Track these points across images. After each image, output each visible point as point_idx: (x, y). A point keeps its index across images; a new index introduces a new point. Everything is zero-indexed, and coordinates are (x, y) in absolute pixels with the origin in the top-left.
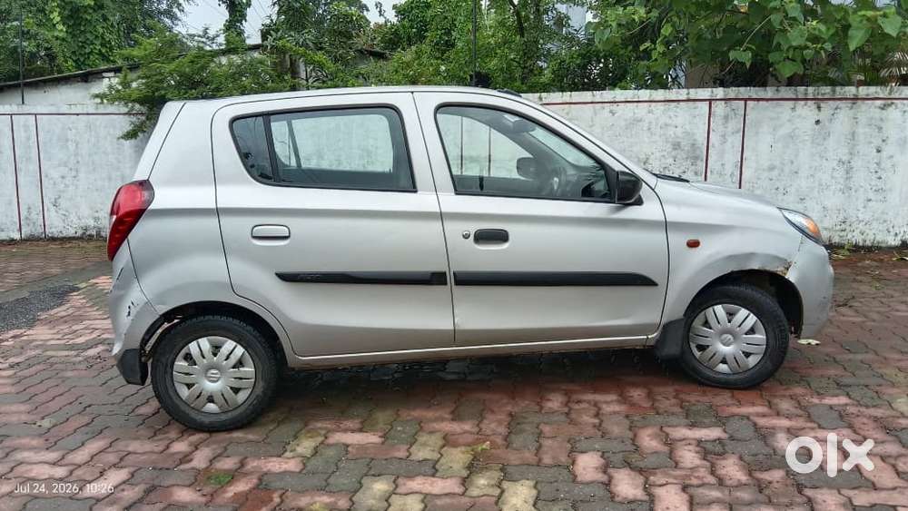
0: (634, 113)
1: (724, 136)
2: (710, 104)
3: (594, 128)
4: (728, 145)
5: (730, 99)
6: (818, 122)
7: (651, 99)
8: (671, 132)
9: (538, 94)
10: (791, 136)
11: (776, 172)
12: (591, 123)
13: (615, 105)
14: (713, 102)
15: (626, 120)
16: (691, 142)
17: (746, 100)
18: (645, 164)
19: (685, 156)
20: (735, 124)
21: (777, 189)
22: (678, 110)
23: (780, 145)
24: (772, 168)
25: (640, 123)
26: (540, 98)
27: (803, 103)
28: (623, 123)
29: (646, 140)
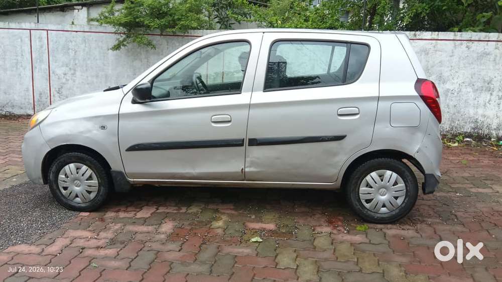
0: (485, 49)
3: (452, 58)
7: (499, 40)
12: (451, 55)
13: (471, 43)
15: (478, 53)
18: (488, 84)
25: (488, 56)
26: (415, 35)
28: (475, 55)
29: (491, 67)
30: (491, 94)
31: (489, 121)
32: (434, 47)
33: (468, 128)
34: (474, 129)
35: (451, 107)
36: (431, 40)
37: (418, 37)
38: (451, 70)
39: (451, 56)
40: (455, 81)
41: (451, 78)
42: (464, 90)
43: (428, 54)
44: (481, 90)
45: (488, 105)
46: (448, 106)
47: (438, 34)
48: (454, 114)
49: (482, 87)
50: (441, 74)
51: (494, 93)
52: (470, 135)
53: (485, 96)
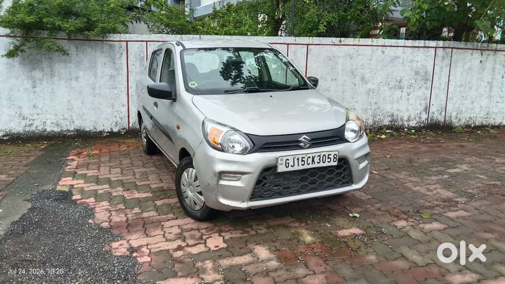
0: (395, 53)
1: (441, 68)
2: (436, 49)
3: (371, 61)
4: (443, 73)
5: (446, 47)
6: (481, 62)
7: (405, 45)
8: (414, 64)
9: (339, 39)
10: (470, 69)
11: (463, 88)
13: (385, 48)
14: (437, 49)
15: (390, 57)
16: (425, 70)
17: (452, 48)
18: (400, 83)
19: (421, 79)
20: (447, 62)
21: (463, 97)
22: (419, 52)
23: (465, 73)
24: (461, 86)
25: (398, 59)
26: (340, 41)
27: (476, 51)
28: (389, 59)
29: (401, 69)
30: (402, 92)
31: (402, 114)
32: (357, 51)
33: (386, 122)
34: (391, 122)
35: (372, 104)
36: (354, 45)
37: (343, 43)
38: (371, 72)
39: (370, 60)
40: (375, 81)
41: (371, 78)
42: (381, 89)
43: (352, 58)
44: (395, 87)
45: (400, 100)
46: (370, 103)
47: (359, 41)
48: (375, 110)
49: (395, 85)
50: (363, 75)
51: (405, 91)
52: (388, 128)
53: (398, 93)
